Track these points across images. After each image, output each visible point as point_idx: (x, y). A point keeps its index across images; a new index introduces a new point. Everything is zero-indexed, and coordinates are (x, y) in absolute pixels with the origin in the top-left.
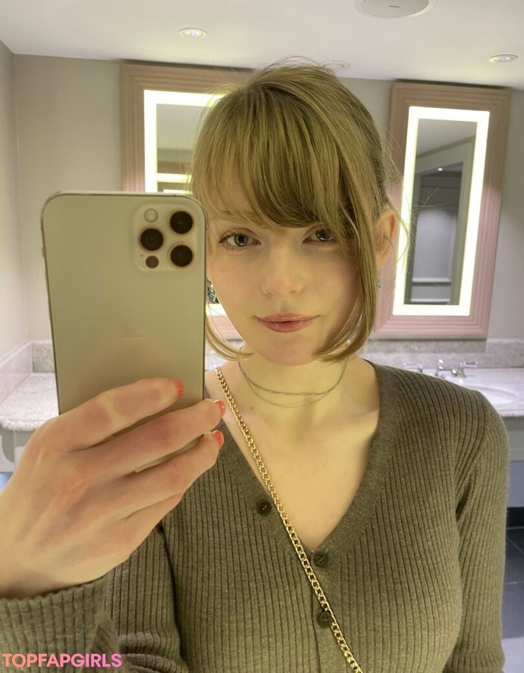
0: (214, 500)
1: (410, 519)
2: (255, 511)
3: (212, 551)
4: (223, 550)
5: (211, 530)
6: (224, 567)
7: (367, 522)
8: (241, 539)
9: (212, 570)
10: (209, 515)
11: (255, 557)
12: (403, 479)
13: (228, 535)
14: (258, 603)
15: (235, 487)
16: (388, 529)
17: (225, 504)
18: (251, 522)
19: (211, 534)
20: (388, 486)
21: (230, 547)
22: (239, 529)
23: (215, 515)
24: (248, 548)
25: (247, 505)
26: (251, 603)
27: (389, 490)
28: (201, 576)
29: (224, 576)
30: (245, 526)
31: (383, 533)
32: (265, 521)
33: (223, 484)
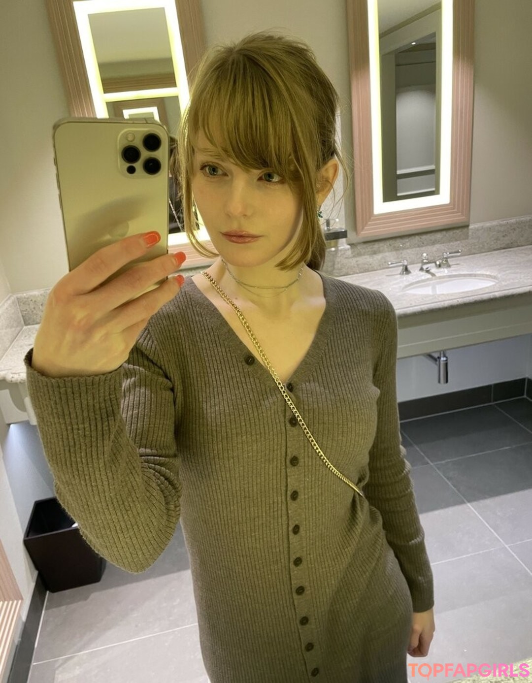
0: (214, 358)
1: (343, 363)
2: (244, 363)
3: (216, 389)
4: (223, 388)
5: (214, 377)
6: (225, 398)
7: (316, 365)
8: (235, 381)
9: (217, 401)
10: (212, 368)
11: (246, 390)
12: (339, 341)
13: (226, 379)
14: (249, 416)
15: (227, 349)
16: (330, 368)
17: (222, 361)
18: (241, 370)
19: (214, 380)
20: (330, 345)
21: (228, 386)
22: (233, 375)
23: (216, 367)
24: (240, 385)
25: (238, 360)
26: (244, 416)
27: (330, 347)
28: (209, 405)
29: (226, 403)
30: (237, 372)
31: (327, 371)
32: (251, 369)
33: (219, 348)
